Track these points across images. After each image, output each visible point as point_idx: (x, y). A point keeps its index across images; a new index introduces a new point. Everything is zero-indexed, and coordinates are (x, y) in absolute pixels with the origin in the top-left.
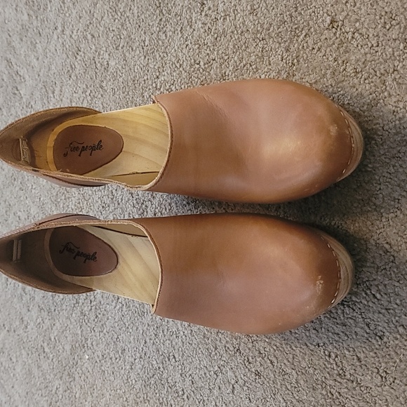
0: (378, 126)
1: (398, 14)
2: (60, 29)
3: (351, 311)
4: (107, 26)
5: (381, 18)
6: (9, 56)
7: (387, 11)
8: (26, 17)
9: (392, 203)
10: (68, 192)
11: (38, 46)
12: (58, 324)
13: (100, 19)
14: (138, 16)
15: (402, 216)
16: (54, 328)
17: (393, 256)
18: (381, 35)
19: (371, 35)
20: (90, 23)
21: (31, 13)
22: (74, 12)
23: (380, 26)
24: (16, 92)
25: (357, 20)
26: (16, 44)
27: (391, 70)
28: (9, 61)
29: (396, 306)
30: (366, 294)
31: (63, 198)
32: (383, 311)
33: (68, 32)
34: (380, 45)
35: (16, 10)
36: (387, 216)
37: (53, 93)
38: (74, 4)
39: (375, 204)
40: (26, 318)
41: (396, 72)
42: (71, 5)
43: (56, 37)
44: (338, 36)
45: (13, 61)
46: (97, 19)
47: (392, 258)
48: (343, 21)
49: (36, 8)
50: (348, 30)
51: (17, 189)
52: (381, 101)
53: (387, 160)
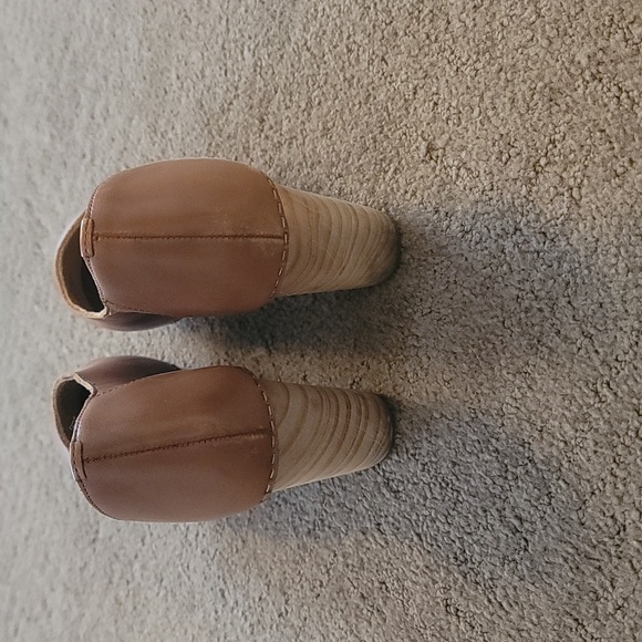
0: (495, 320)
1: (518, 137)
2: (89, 157)
3: (468, 628)
4: (144, 152)
5: (494, 145)
6: (29, 197)
7: (502, 132)
8: (47, 139)
9: (521, 449)
11: (64, 182)
12: (87, 615)
13: (136, 143)
14: (183, 139)
15: (534, 472)
16: (83, 620)
17: (526, 541)
18: (495, 171)
19: (482, 172)
20: (125, 149)
21: (55, 133)
22: (105, 131)
23: (493, 158)
24: (38, 251)
25: (463, 148)
26: (37, 178)
27: (511, 230)
28: (28, 204)
29: (530, 626)
30: (490, 601)
32: (513, 633)
33: (98, 162)
34: (495, 188)
35: (37, 128)
36: (514, 470)
38: (105, 119)
39: (497, 451)
40: (49, 601)
41: (518, 233)
42: (101, 120)
43: (83, 168)
44: (437, 172)
45: (34, 203)
46: (133, 143)
47: (523, 543)
48: (444, 149)
49: (59, 125)
50: (451, 163)
51: (39, 399)
52: (500, 279)
53: (510, 377)
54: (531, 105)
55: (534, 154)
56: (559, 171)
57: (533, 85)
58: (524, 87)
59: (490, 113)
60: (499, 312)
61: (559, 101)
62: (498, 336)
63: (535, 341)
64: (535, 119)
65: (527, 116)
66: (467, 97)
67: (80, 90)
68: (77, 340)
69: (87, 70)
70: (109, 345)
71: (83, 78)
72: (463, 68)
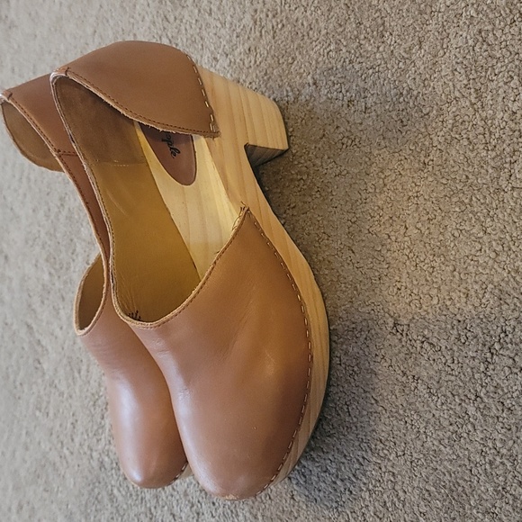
0: (464, 468)
1: (474, 325)
5: (453, 328)
6: (30, 321)
7: (460, 319)
8: (46, 277)
10: (99, 502)
11: (62, 312)
18: (455, 348)
19: (443, 347)
21: (53, 271)
23: (453, 338)
24: (38, 366)
25: (426, 327)
26: (37, 305)
27: (473, 397)
28: (29, 327)
31: (94, 509)
34: (456, 362)
35: (36, 266)
37: (79, 372)
41: (478, 399)
44: (404, 343)
45: (34, 326)
48: (409, 325)
49: (57, 267)
50: (415, 337)
51: (41, 488)
52: (465, 435)
53: (480, 515)
54: (483, 301)
55: (488, 339)
56: (512, 355)
57: (484, 287)
58: (476, 287)
59: (448, 303)
60: (467, 462)
61: (508, 301)
62: (467, 481)
63: (500, 488)
64: (487, 312)
65: (480, 309)
66: (427, 288)
67: (75, 240)
68: (77, 445)
69: (82, 225)
70: (108, 451)
71: (79, 231)
72: (422, 265)
